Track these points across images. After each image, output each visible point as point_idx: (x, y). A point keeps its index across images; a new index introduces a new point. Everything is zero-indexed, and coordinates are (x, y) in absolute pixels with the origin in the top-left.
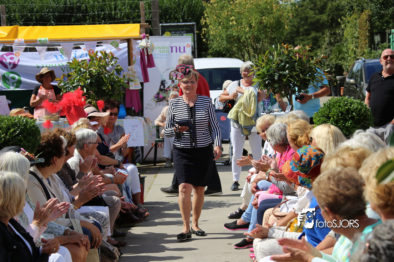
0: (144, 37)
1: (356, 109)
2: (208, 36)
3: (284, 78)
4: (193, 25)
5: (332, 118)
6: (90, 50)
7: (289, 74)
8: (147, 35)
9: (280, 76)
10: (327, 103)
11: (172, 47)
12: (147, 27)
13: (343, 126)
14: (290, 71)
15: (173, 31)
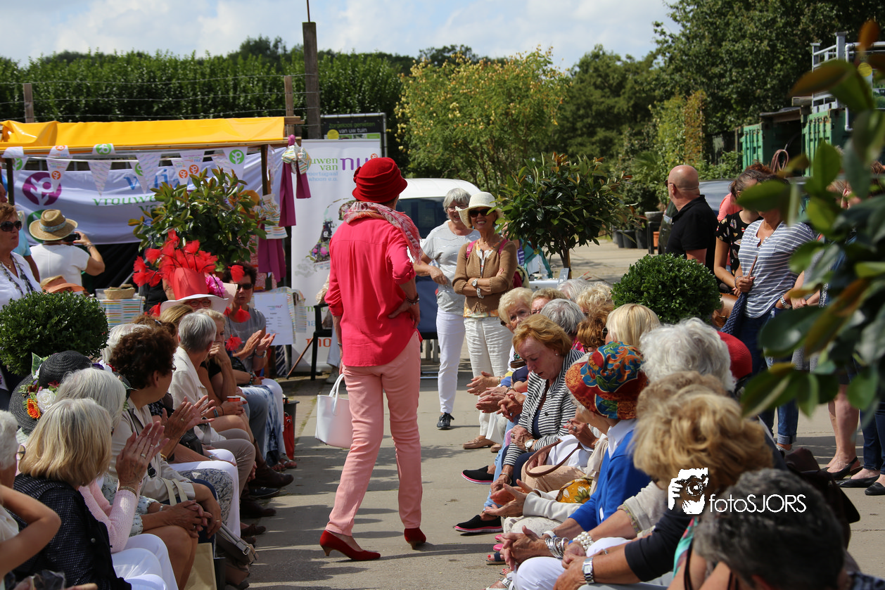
0: (291, 143)
1: (689, 277)
2: (408, 139)
3: (554, 218)
4: (381, 117)
5: (645, 294)
6: (193, 166)
7: (563, 210)
8: (297, 138)
9: (547, 213)
10: (637, 265)
11: (344, 160)
12: (297, 123)
13: (666, 308)
14: (565, 205)
15: (344, 128)
